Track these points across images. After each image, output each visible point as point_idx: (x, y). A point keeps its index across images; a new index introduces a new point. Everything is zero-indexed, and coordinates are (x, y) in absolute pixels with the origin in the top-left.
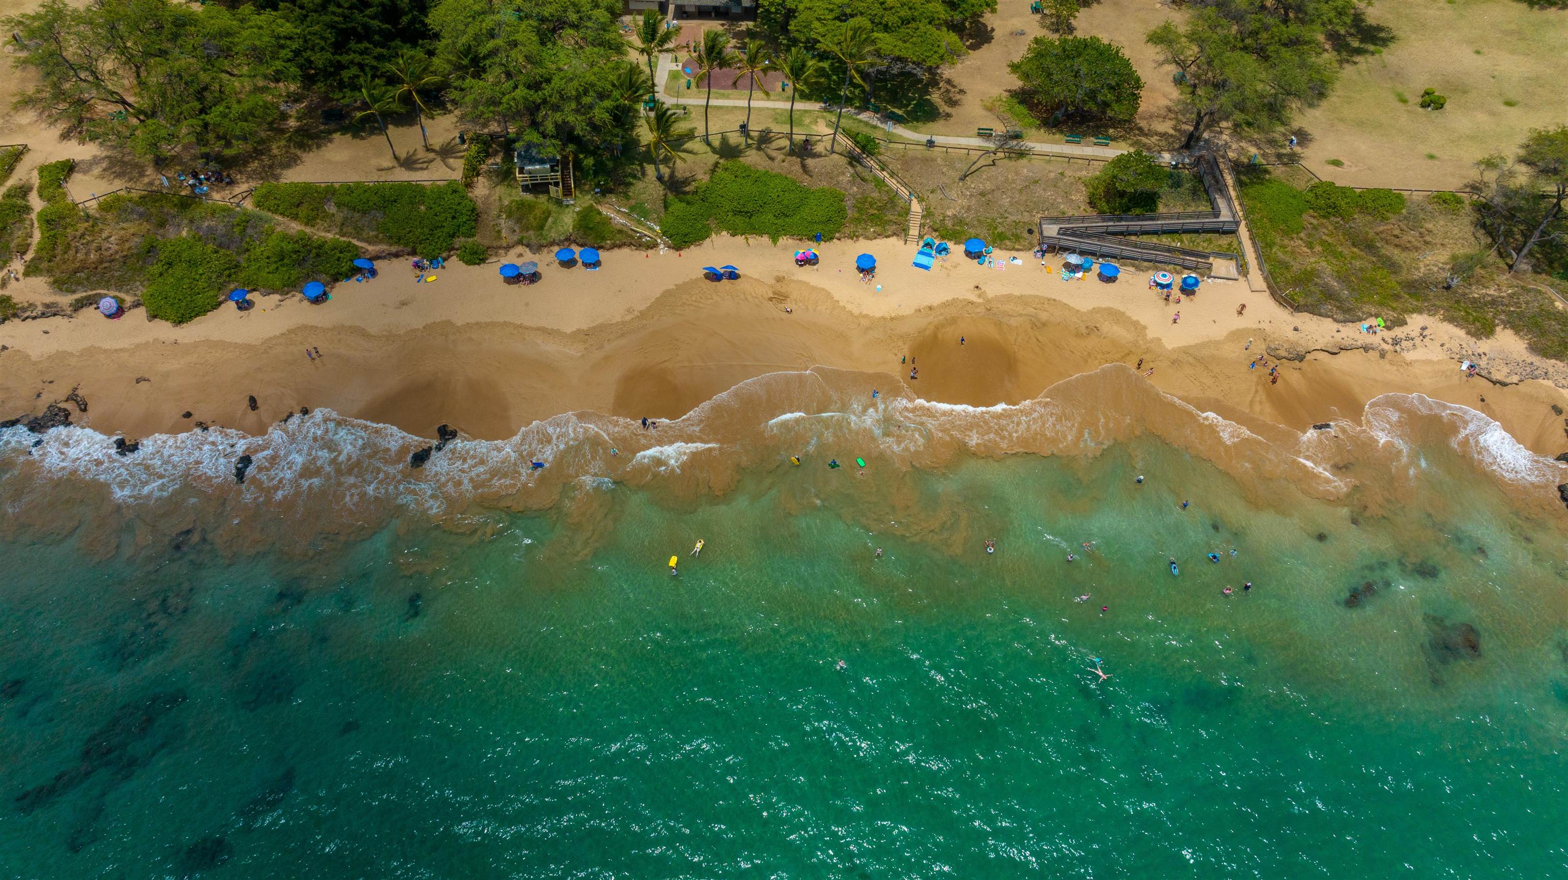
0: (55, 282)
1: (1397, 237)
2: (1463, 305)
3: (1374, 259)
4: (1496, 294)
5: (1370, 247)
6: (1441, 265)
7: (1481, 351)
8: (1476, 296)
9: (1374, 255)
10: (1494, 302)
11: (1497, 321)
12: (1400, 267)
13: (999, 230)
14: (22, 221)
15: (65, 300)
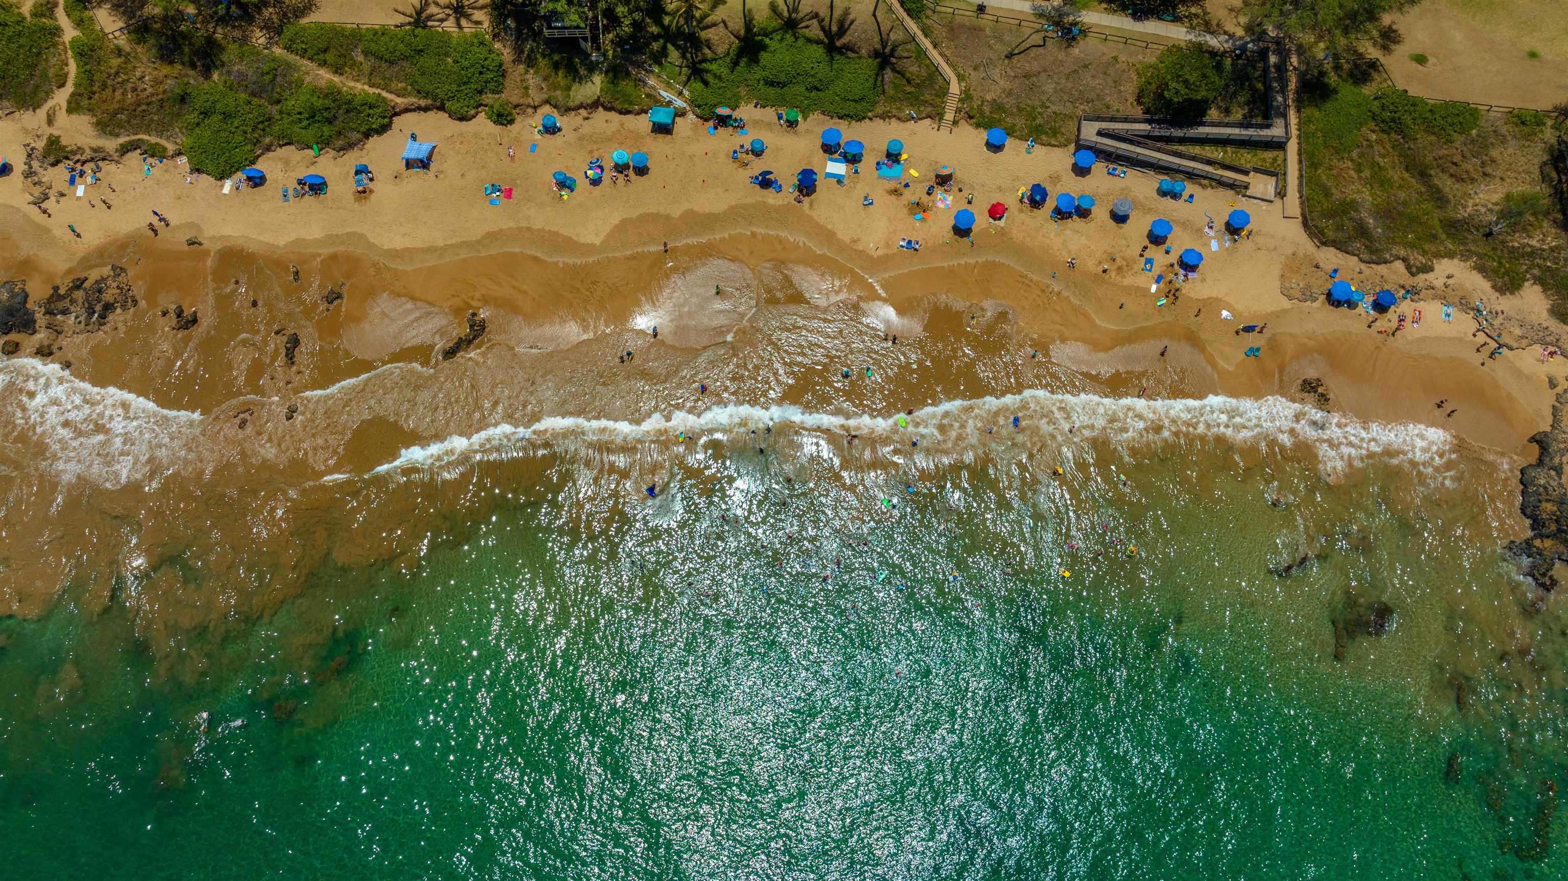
0: (98, 124)
1: (1455, 164)
2: (1499, 252)
3: (1423, 190)
4: (1538, 245)
5: (1423, 175)
6: (1490, 206)
7: (1499, 309)
8: (1516, 244)
9: (1425, 183)
10: (1533, 253)
11: (1528, 276)
12: (1448, 201)
13: (1039, 121)
14: (55, 45)
15: (111, 144)
